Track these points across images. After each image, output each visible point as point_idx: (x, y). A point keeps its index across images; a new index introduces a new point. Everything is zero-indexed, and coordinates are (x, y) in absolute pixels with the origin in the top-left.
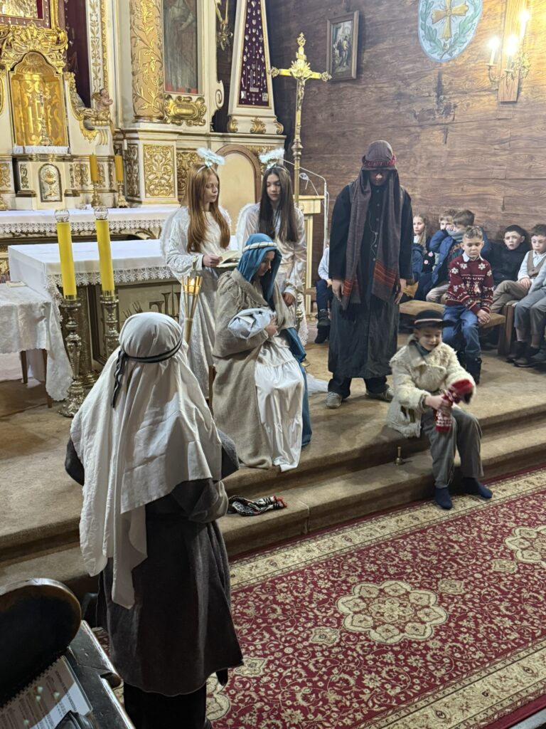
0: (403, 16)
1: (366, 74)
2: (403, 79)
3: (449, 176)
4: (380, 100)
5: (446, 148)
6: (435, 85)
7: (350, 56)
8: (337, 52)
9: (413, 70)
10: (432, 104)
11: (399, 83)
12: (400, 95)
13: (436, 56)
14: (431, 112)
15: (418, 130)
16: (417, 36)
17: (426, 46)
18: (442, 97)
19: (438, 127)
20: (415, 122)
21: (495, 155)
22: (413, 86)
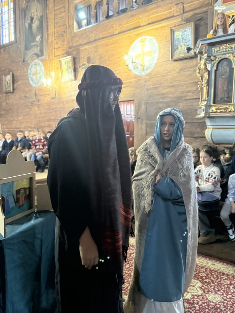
0: (25, 74)
1: (15, 91)
2: (26, 92)
3: (41, 119)
4: (20, 98)
5: (39, 112)
6: (34, 94)
7: (10, 85)
8: (7, 84)
9: (28, 89)
10: (34, 99)
11: (25, 93)
12: (25, 97)
13: (34, 85)
14: (34, 101)
15: (31, 107)
16: (28, 80)
17: (31, 82)
18: (37, 97)
19: (36, 106)
20: (30, 104)
21: (52, 113)
22: (29, 94)
